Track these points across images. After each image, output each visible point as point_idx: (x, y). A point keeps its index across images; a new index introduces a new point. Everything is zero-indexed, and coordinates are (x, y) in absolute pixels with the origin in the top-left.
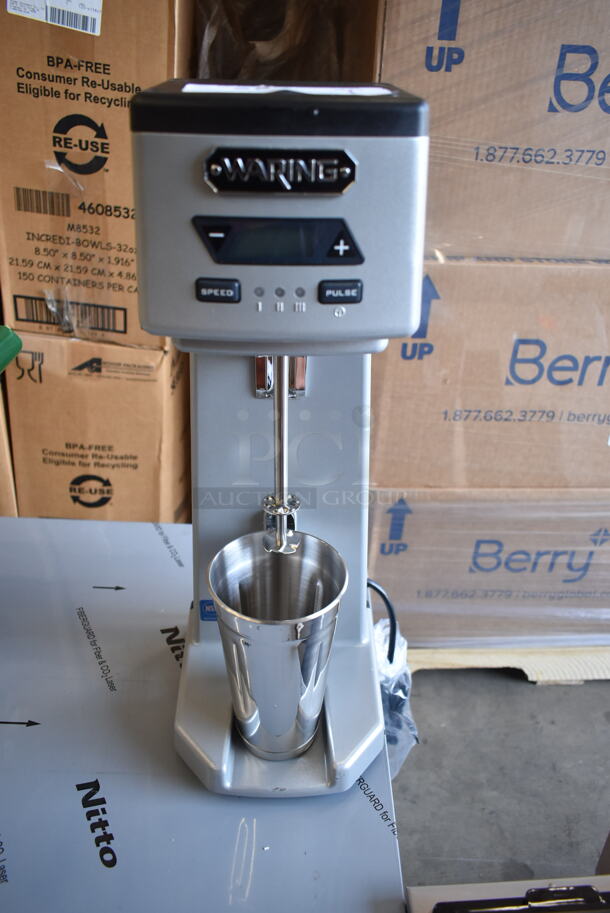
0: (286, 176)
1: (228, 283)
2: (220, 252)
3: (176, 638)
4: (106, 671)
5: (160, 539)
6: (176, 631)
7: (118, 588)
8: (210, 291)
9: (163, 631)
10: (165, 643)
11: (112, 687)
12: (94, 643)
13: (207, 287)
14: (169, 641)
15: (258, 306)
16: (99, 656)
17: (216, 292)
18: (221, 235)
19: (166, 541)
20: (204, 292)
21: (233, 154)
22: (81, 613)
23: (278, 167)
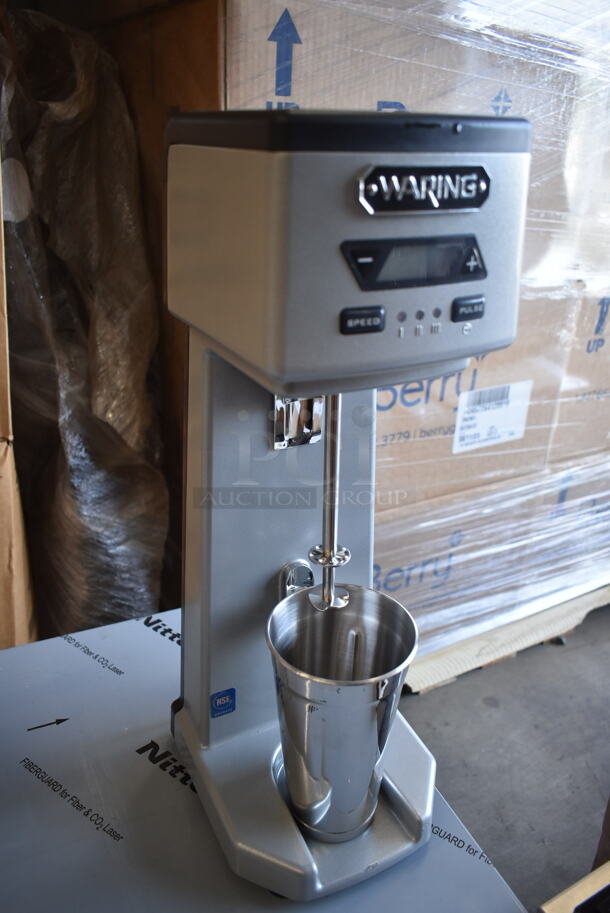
0: (435, 193)
1: (374, 311)
2: (368, 279)
3: (159, 754)
4: (98, 821)
5: (79, 652)
6: (153, 746)
7: (59, 722)
8: (357, 322)
9: (141, 751)
10: (151, 764)
11: (116, 836)
12: (64, 794)
13: (354, 317)
14: (153, 759)
15: (400, 332)
16: (80, 807)
17: (362, 322)
18: (369, 260)
19: (88, 652)
20: (351, 323)
21: (388, 172)
22: (29, 765)
23: (429, 185)
